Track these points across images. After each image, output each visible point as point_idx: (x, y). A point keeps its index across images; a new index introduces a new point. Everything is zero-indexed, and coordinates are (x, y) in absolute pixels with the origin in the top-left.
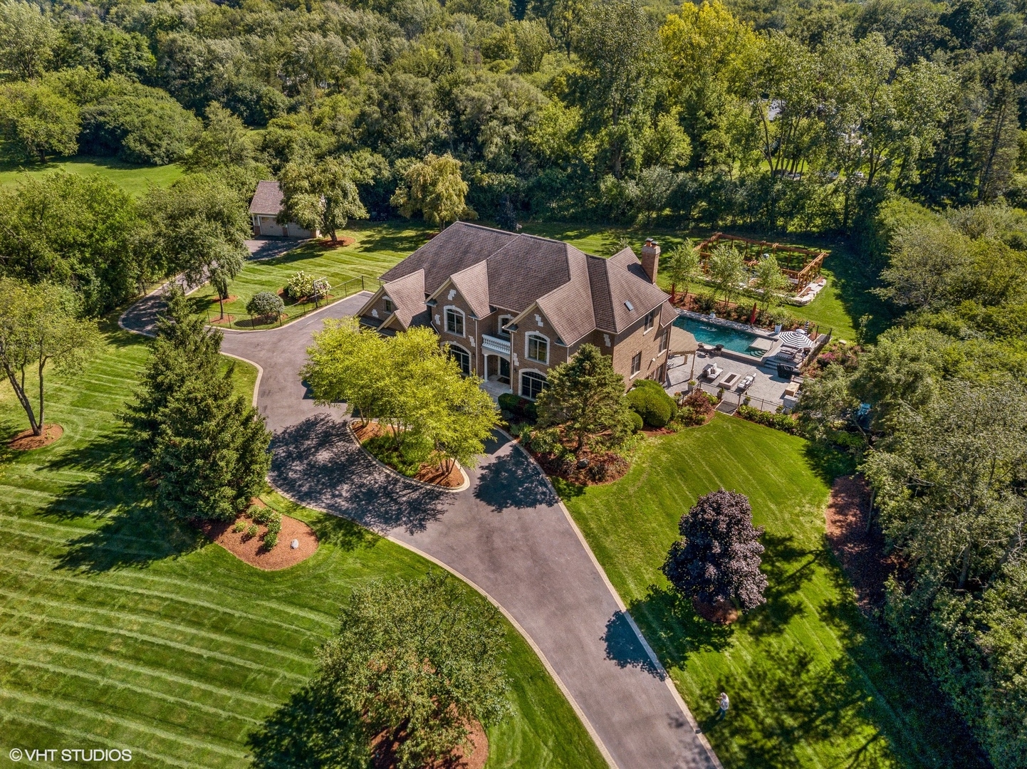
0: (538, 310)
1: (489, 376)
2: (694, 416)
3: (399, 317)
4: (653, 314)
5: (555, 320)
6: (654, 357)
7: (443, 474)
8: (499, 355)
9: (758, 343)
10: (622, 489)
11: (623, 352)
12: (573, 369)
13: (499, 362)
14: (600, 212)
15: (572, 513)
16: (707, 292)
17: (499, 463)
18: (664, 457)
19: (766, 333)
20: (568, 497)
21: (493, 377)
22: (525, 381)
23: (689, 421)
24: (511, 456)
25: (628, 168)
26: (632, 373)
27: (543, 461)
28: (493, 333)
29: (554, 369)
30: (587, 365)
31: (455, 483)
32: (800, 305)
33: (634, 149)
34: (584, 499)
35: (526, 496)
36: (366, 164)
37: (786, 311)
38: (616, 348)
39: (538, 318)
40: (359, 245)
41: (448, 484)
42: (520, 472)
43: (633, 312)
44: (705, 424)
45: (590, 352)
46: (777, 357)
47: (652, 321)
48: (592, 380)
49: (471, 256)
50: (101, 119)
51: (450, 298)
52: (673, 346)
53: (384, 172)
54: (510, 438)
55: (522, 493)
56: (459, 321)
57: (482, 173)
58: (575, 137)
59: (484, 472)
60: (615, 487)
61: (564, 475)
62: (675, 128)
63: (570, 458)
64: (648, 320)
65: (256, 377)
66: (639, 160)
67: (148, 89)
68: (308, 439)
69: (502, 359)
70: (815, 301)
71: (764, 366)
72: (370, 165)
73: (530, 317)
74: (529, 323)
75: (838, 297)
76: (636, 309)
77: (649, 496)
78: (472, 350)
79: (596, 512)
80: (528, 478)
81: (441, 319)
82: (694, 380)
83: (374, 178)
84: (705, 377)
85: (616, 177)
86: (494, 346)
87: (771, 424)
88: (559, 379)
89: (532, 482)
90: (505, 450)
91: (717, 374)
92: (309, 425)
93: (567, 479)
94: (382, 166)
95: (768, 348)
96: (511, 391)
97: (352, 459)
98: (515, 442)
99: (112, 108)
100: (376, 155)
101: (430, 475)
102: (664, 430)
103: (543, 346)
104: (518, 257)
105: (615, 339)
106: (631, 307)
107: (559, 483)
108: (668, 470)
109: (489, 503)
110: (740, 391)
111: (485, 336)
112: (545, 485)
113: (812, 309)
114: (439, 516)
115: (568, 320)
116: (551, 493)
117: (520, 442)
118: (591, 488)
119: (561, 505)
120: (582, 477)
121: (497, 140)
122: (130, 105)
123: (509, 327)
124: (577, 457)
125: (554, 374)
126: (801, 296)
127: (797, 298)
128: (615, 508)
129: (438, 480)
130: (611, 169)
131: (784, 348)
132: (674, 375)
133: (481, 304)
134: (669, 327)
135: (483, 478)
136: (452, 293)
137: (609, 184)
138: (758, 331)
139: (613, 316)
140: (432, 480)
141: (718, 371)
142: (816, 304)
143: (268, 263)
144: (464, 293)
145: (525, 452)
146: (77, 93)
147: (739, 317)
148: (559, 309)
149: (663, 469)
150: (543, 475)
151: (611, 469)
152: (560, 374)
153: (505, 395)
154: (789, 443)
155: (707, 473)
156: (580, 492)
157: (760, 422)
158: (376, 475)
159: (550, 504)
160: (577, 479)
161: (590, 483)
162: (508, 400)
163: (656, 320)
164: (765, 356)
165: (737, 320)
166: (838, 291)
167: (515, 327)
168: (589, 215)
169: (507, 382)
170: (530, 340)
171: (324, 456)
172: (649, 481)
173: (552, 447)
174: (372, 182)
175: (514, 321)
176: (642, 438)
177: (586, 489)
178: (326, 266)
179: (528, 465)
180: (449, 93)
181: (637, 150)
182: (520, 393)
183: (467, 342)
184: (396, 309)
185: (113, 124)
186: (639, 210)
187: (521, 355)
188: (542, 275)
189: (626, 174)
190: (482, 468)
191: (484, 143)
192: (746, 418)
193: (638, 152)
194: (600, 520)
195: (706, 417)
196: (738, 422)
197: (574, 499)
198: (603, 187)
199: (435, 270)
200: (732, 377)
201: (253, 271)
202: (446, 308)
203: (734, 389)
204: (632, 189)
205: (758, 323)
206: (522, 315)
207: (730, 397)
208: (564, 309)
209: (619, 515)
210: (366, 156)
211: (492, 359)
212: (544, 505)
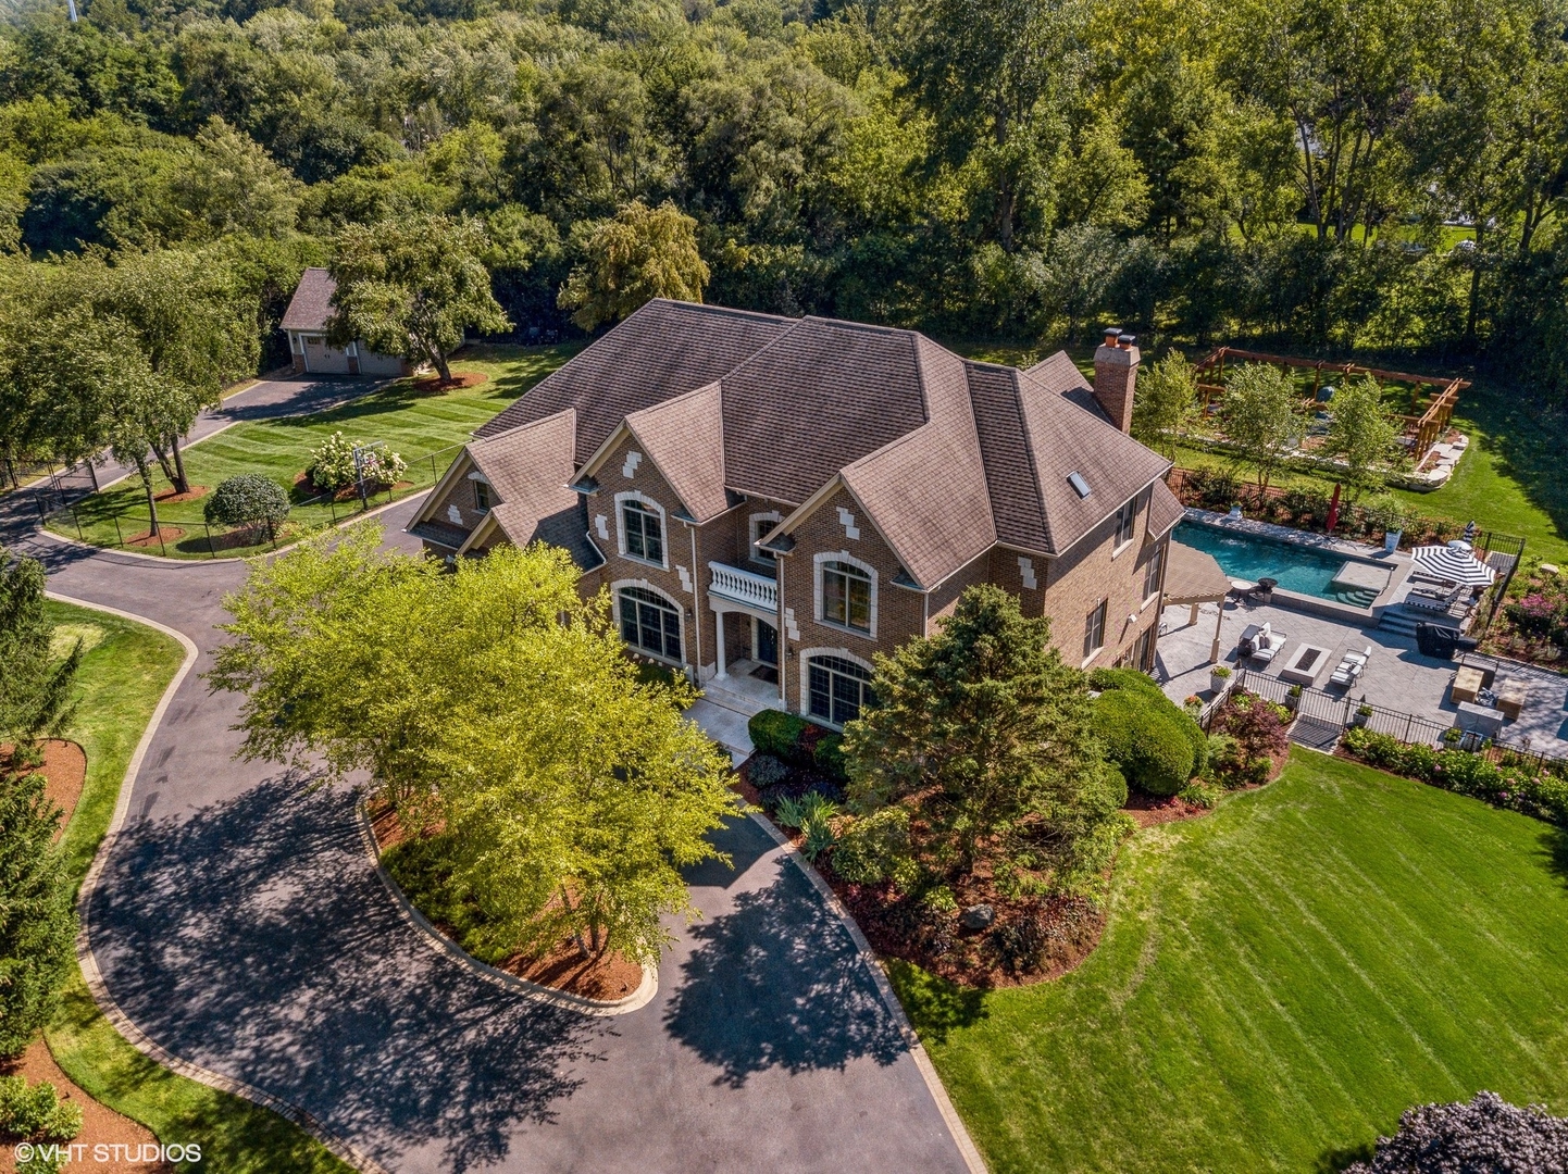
0: (845, 497)
1: (728, 663)
2: (1240, 760)
3: (504, 523)
4: (1133, 507)
5: (889, 522)
6: (1132, 611)
7: (582, 957)
8: (755, 614)
9: (1350, 574)
10: (1091, 998)
11: (1067, 601)
12: (945, 655)
13: (754, 629)
14: (974, 316)
15: (951, 1084)
16: (1216, 466)
17: (743, 915)
18: (1193, 889)
19: (1364, 551)
20: (937, 1029)
21: (743, 666)
22: (817, 679)
23: (1235, 774)
24: (775, 893)
25: (1027, 231)
26: (1086, 654)
27: (865, 907)
28: (739, 560)
29: (890, 654)
30: (986, 645)
31: (615, 987)
32: (1425, 489)
33: (1041, 187)
34: (985, 1037)
35: (818, 1028)
36: (515, 231)
37: (1399, 503)
38: (1051, 593)
39: (846, 518)
40: (493, 387)
41: (595, 989)
42: (799, 945)
43: (1090, 500)
44: (1274, 779)
45: (994, 608)
46: (1408, 608)
47: (1129, 523)
48: (1005, 691)
49: (686, 375)
50: (65, 183)
51: (628, 471)
52: (1171, 586)
53: (549, 245)
54: (777, 835)
55: (806, 1016)
56: (653, 527)
57: (739, 245)
58: (923, 172)
59: (699, 945)
60: (1071, 990)
61: (925, 954)
62: (1117, 152)
63: (940, 900)
64: (1122, 523)
65: (174, 672)
66: (1050, 214)
67: (160, 136)
68: (246, 844)
69: (761, 623)
70: (1455, 478)
71: (1381, 627)
72: (524, 234)
73: (826, 515)
74: (823, 530)
75: (1504, 471)
76: (1097, 493)
77: (1167, 1018)
78: (686, 599)
79: (1021, 1079)
80: (823, 963)
81: (611, 526)
82: (1221, 663)
83: (530, 257)
84: (1245, 655)
85: (1005, 248)
86: (737, 591)
87: (1439, 779)
88: (906, 684)
89: (832, 980)
90: (762, 876)
91: (1275, 647)
92: (264, 800)
93: (933, 968)
94: (546, 235)
95: (1378, 586)
96: (780, 705)
97: (348, 904)
98: (789, 848)
99: (87, 166)
100: (535, 217)
101: (549, 960)
102: (1180, 805)
103: (860, 589)
104: (795, 371)
105: (1049, 569)
106: (1084, 487)
107: (911, 981)
108: (1211, 929)
109: (708, 1055)
110: (1337, 690)
111: (715, 566)
112: (868, 986)
113: (1456, 497)
114: (556, 1104)
115: (925, 521)
116: (888, 1015)
117: (803, 850)
118: (1003, 994)
119: (919, 1055)
120: (975, 960)
121: (766, 182)
122: (121, 161)
123: (773, 543)
124: (958, 895)
125: (891, 668)
126: (1423, 470)
127: (1416, 474)
128: (1077, 1063)
129: (568, 976)
130: (992, 235)
131: (1419, 585)
132: (1171, 651)
133: (704, 484)
134: (1165, 539)
135: (695, 966)
136: (633, 460)
137: (990, 261)
138: (1342, 547)
139: (1042, 512)
140: (550, 975)
141: (1277, 642)
142: (1460, 488)
143: (298, 423)
144: (660, 458)
145: (816, 881)
146: (32, 143)
147: (1296, 516)
148: (901, 494)
149: (1195, 925)
150: (865, 955)
151: (1056, 934)
152: (910, 671)
153: (768, 715)
154: (1502, 834)
155: (1315, 936)
156: (971, 1011)
157: (1408, 772)
158: (401, 958)
159: (886, 1057)
160: (963, 966)
161: (997, 975)
162: (772, 728)
163: (1140, 520)
164: (1378, 602)
165: (1291, 523)
166: (1498, 459)
167: (789, 540)
168: (953, 325)
169: (772, 677)
170: (827, 577)
171: (273, 897)
172: (1163, 965)
173: (888, 866)
174: (526, 265)
175: (786, 525)
176: (1129, 833)
177: (991, 1000)
178: (414, 425)
179: (822, 923)
180: (673, 97)
181: (1045, 193)
182: (804, 708)
183: (672, 582)
184: (499, 502)
185: (85, 192)
186: (1052, 312)
187: (804, 616)
188: (855, 412)
189: (1024, 242)
190: (697, 932)
191: (743, 188)
192: (1367, 761)
193: (1047, 195)
194: (1035, 1110)
195: (1272, 761)
196: (1351, 773)
197: (954, 1036)
198: (979, 267)
199: (601, 410)
200: (1311, 656)
201: (265, 438)
202: (619, 497)
203: (1320, 684)
204: (1037, 271)
205: (1342, 529)
206: (803, 510)
207: (1315, 705)
208: (914, 494)
209: (1093, 1088)
210: (515, 217)
211: (735, 621)
212: (867, 1059)
